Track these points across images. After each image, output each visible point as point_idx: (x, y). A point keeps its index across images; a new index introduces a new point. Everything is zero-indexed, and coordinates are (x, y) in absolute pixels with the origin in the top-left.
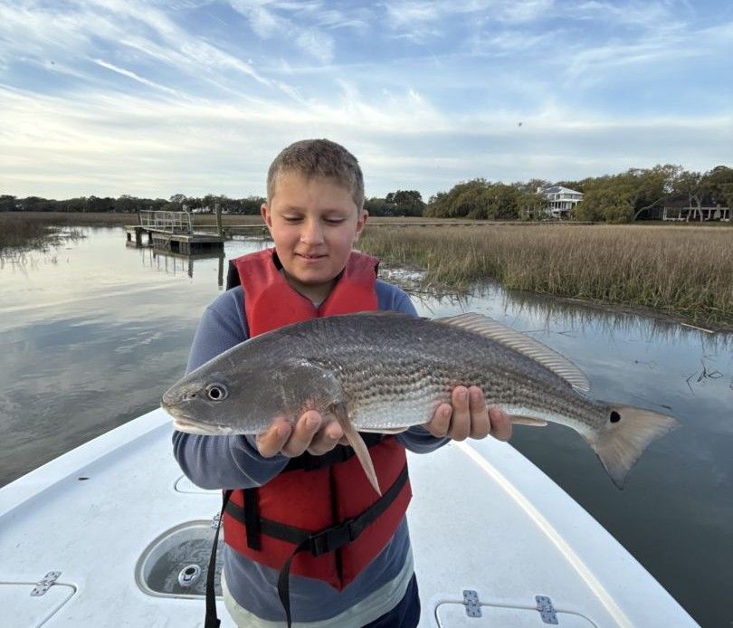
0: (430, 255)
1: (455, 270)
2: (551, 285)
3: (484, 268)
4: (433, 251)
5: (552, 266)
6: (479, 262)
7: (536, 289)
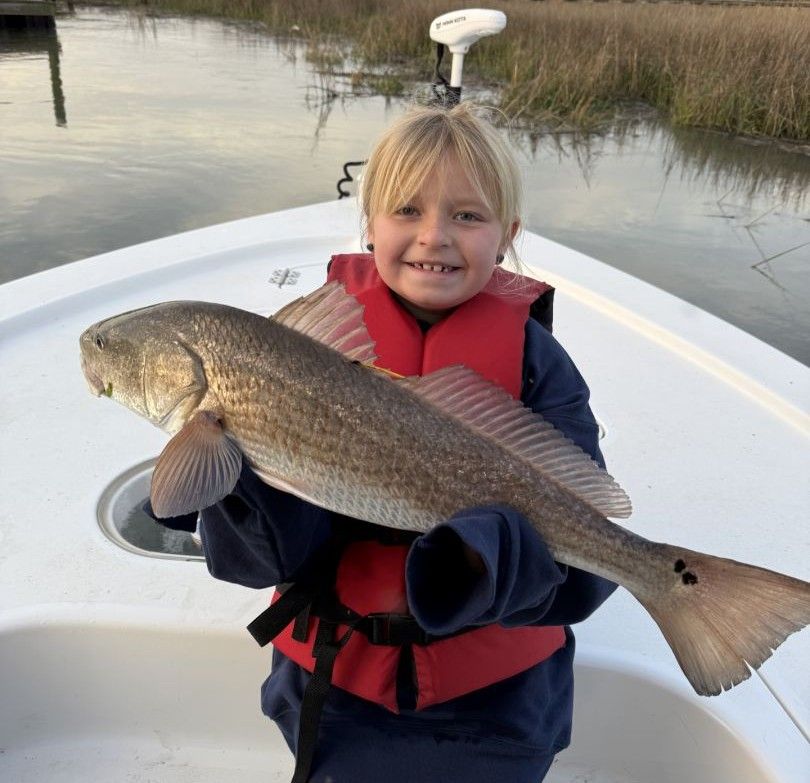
0: (518, 52)
1: (571, 83)
2: (773, 115)
3: (633, 84)
4: (524, 45)
5: (782, 73)
6: (623, 69)
7: (740, 128)
